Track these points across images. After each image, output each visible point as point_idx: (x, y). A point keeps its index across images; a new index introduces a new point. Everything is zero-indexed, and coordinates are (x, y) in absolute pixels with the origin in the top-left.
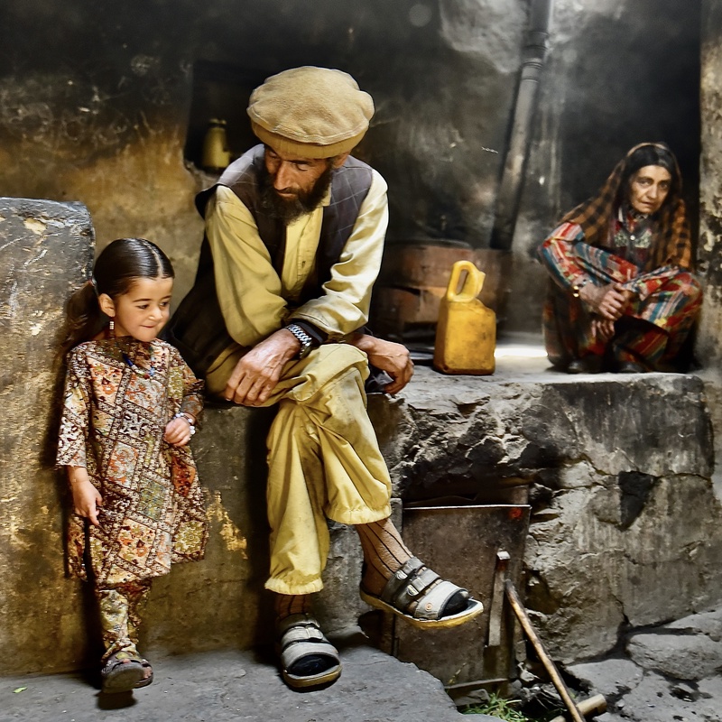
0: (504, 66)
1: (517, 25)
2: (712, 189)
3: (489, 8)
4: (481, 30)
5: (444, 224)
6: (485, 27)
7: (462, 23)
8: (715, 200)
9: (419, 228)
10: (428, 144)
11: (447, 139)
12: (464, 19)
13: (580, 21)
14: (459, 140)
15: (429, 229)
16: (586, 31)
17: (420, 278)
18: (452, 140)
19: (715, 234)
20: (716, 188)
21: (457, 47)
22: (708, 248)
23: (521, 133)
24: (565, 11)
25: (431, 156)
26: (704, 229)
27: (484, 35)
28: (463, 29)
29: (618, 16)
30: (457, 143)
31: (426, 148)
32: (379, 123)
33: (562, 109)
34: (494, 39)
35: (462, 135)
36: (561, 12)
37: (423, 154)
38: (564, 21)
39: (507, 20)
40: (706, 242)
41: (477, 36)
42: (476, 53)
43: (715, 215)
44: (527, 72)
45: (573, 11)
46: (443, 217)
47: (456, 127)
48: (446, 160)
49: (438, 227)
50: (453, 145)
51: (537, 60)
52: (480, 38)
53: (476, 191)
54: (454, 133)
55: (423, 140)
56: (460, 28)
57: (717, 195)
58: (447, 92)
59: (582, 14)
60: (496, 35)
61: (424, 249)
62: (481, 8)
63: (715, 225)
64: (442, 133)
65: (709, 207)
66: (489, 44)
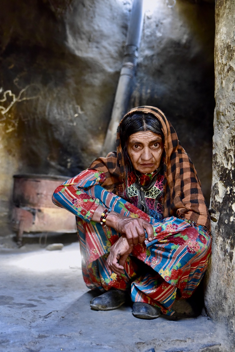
0: (111, 67)
1: (119, 43)
2: (223, 140)
3: (101, 31)
4: (95, 44)
5: (69, 165)
6: (98, 42)
7: (82, 39)
8: (226, 152)
9: (52, 167)
10: (59, 114)
11: (72, 112)
12: (83, 36)
13: (160, 42)
14: (80, 112)
15: (59, 167)
16: (164, 49)
17: (36, 202)
18: (76, 112)
19: (226, 186)
20: (227, 141)
21: (78, 53)
22: (219, 199)
23: (118, 108)
24: (151, 36)
25: (61, 122)
26: (216, 180)
27: (97, 47)
28: (83, 43)
29: (184, 41)
30: (79, 114)
31: (58, 117)
32: (25, 99)
33: (148, 96)
34: (104, 51)
35: (82, 109)
36: (148, 37)
37: (55, 120)
38: (150, 42)
39: (112, 39)
40: (217, 193)
41: (92, 48)
42: (92, 58)
43: (226, 166)
44: (124, 71)
45: (155, 36)
46: (69, 160)
47: (78, 104)
48: (71, 124)
49: (65, 166)
50: (76, 115)
51: (129, 64)
52: (95, 49)
53: (91, 145)
54: (77, 108)
55: (55, 111)
56: (80, 42)
57: (228, 147)
58: (71, 81)
59: (162, 38)
60: (105, 48)
61: (39, 181)
62: (95, 31)
63: (225, 177)
64: (69, 107)
65: (220, 159)
66: (101, 54)
